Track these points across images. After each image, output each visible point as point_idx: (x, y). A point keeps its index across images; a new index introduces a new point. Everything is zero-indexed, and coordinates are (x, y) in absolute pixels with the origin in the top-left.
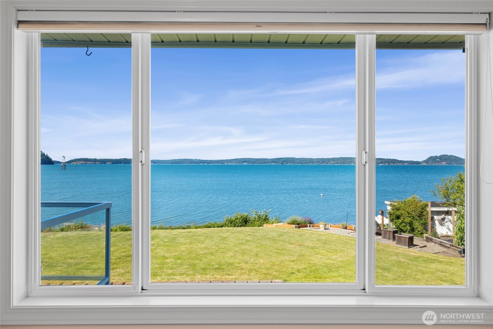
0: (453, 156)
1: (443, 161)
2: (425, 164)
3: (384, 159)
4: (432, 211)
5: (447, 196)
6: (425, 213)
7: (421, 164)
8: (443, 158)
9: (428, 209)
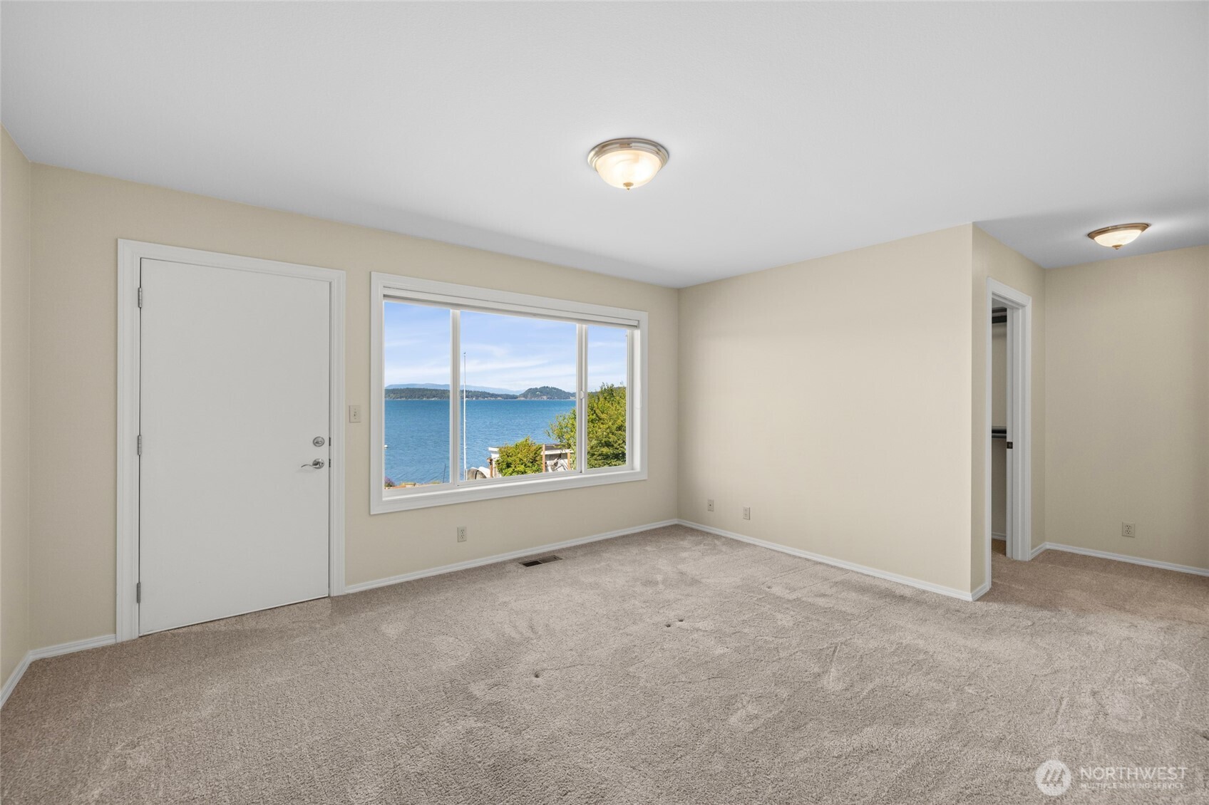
0: (555, 389)
1: (544, 395)
2: (523, 399)
3: (471, 391)
4: (546, 455)
5: (560, 437)
6: (538, 458)
7: (519, 399)
8: (545, 391)
9: (542, 454)
